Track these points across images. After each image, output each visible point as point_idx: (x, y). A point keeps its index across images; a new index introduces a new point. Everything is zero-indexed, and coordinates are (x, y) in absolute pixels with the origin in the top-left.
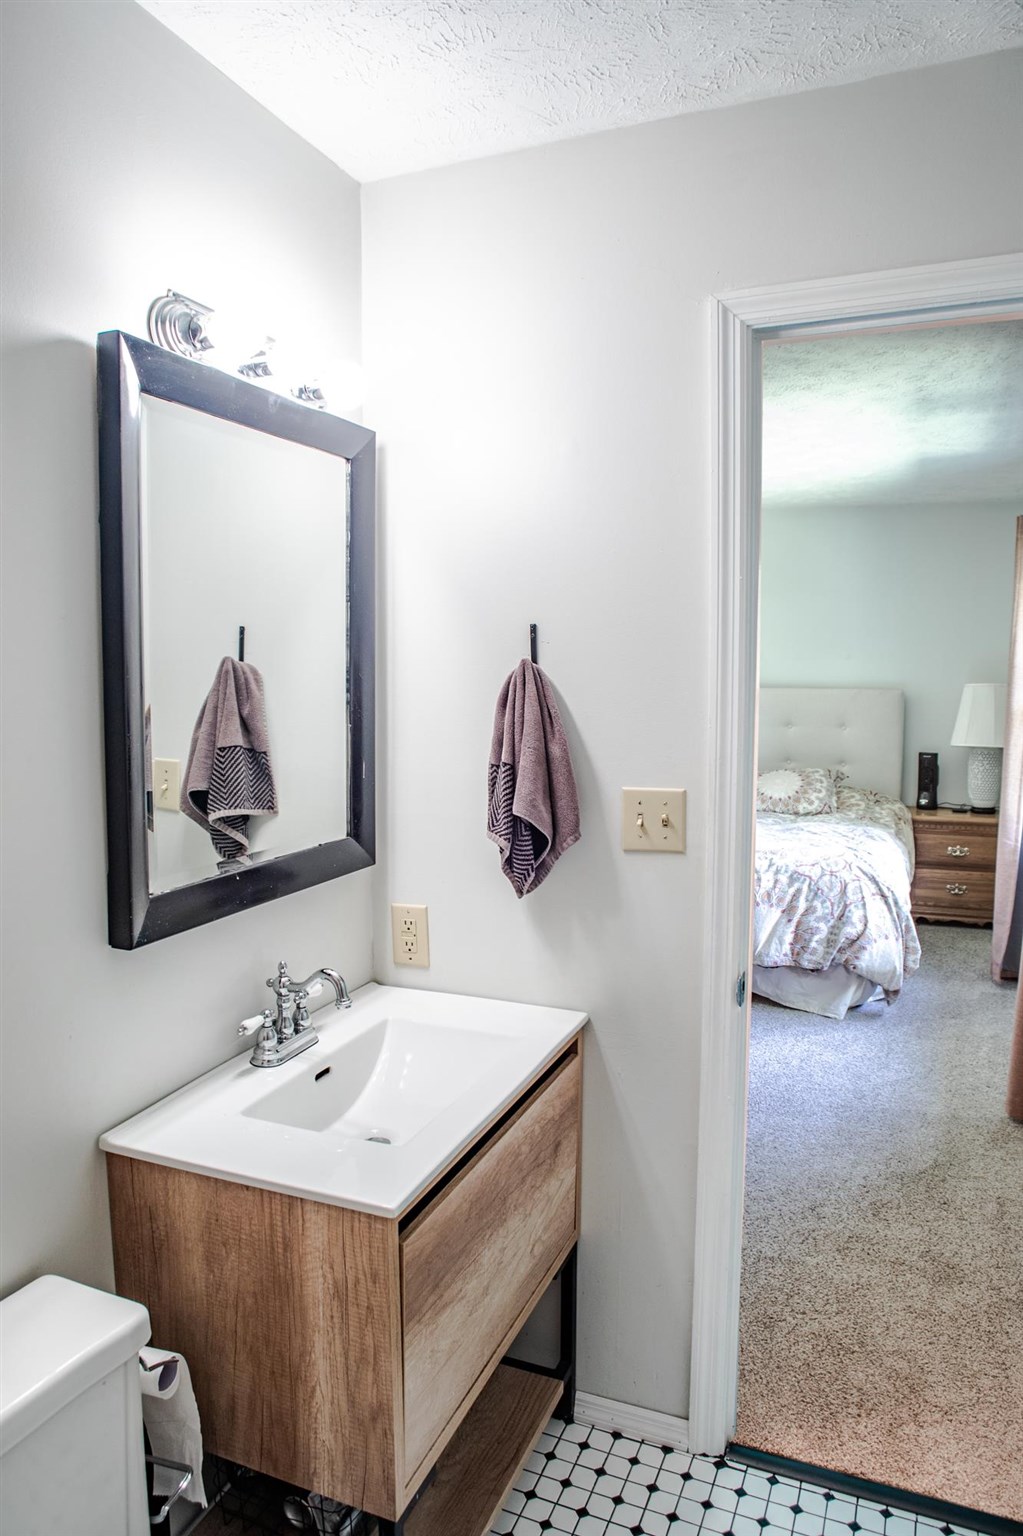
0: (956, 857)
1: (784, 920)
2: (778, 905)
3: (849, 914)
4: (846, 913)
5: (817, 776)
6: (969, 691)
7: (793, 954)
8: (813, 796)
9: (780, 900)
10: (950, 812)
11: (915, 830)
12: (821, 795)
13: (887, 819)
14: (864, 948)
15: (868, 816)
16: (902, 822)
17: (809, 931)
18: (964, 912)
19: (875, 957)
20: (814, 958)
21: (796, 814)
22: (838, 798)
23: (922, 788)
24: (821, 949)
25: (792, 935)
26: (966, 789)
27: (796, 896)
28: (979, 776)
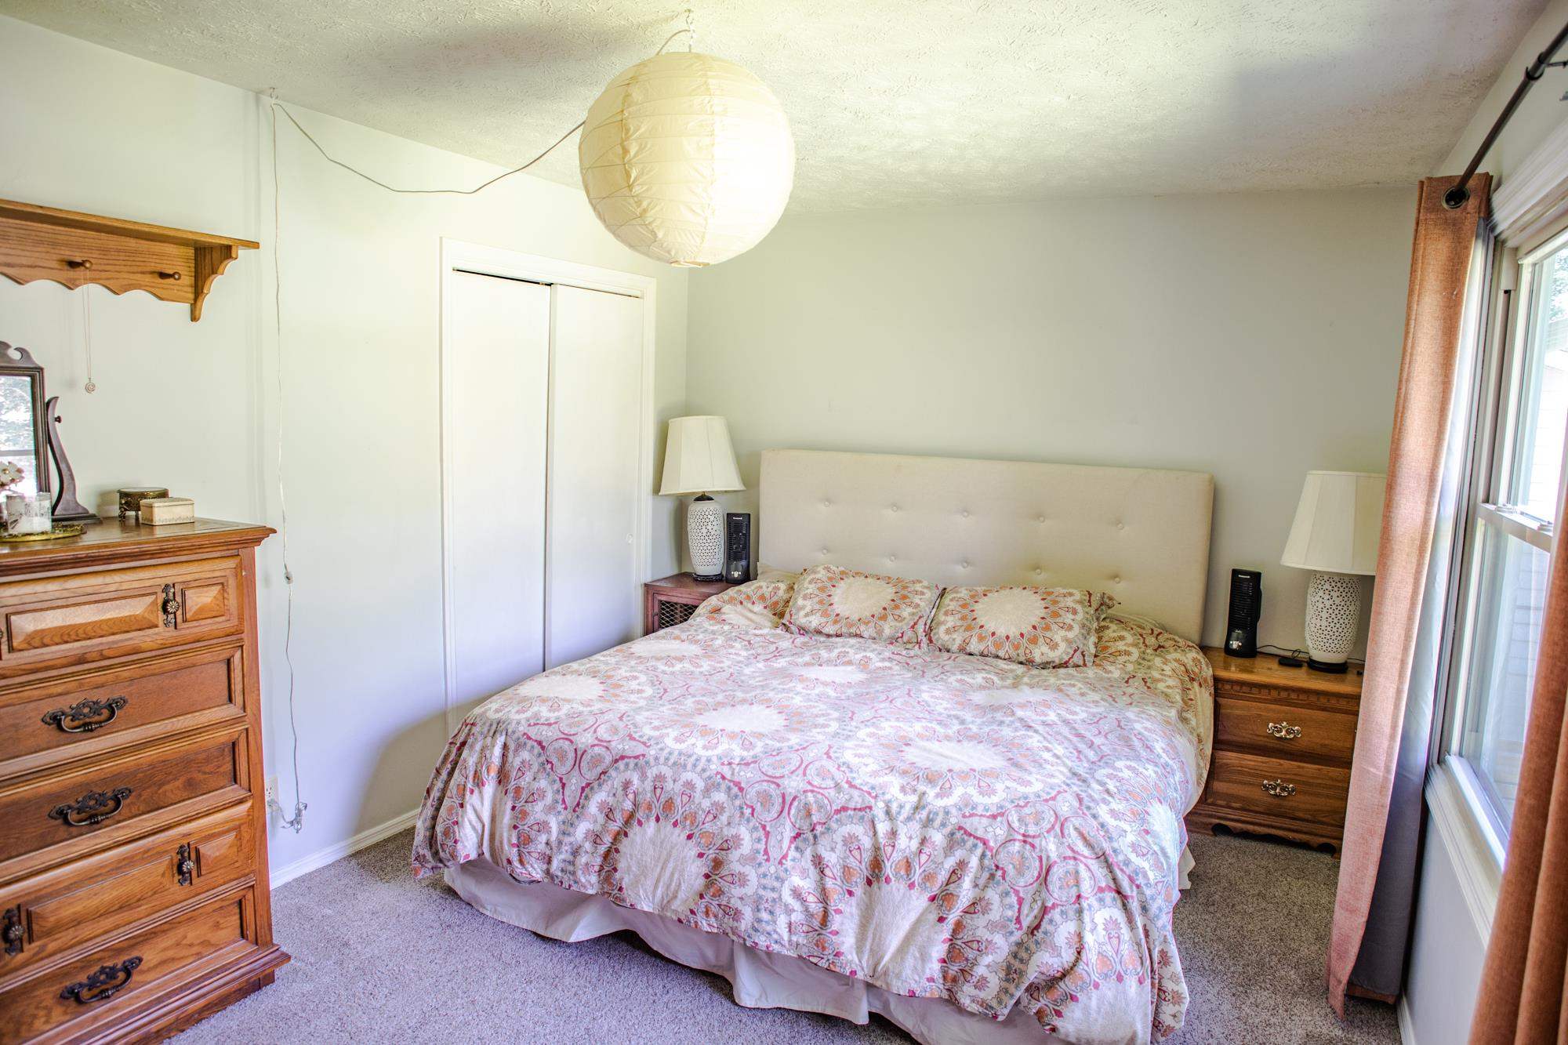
0: (1281, 738)
1: (933, 917)
2: (924, 889)
3: (1050, 928)
4: (1044, 925)
5: (1069, 602)
6: (1315, 482)
7: (945, 978)
8: (1058, 635)
9: (928, 878)
10: (1274, 665)
11: (1217, 694)
12: (1071, 635)
13: (1171, 682)
14: (1073, 998)
15: (1140, 675)
16: (1196, 684)
17: (975, 946)
18: (1288, 823)
19: (1094, 1015)
20: (982, 995)
21: (1028, 663)
22: (1100, 638)
23: (1233, 625)
24: (994, 982)
25: (946, 946)
26: (1303, 628)
27: (955, 875)
28: (1324, 615)
